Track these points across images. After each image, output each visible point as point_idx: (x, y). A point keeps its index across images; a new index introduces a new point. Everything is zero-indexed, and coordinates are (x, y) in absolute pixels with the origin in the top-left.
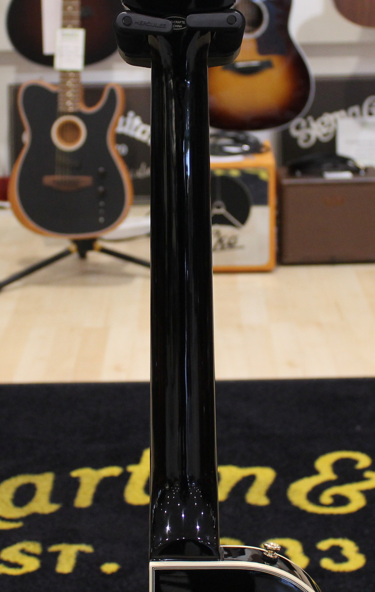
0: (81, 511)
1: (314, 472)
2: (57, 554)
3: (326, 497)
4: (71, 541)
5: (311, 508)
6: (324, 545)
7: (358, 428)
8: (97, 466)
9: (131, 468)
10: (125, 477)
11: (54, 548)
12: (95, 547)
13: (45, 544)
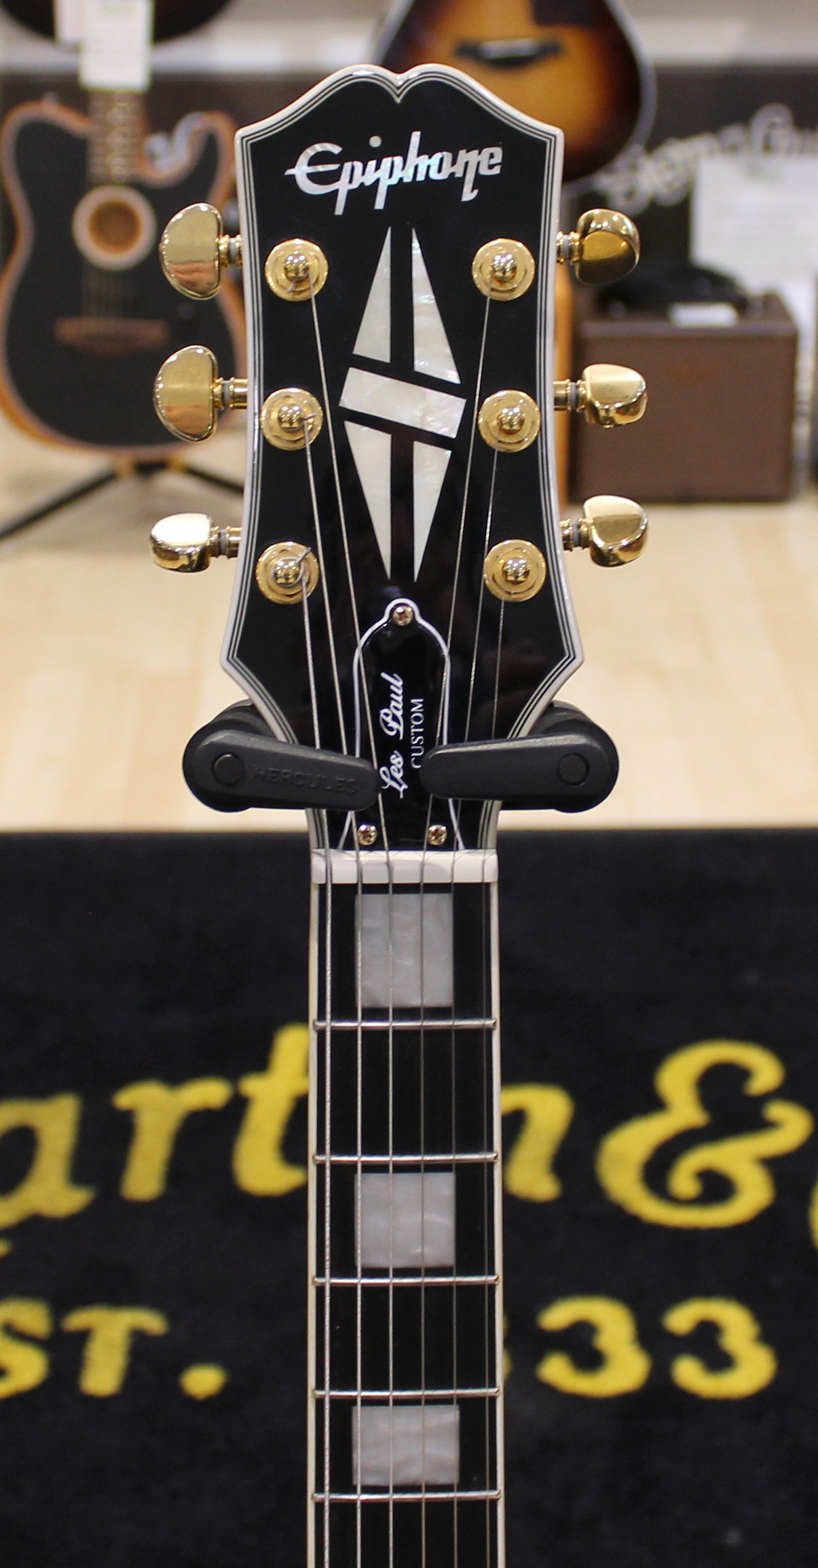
0: (139, 1208)
1: (654, 1104)
2: (82, 1337)
3: (684, 1181)
4: (117, 1298)
5: (652, 1210)
6: (682, 1319)
7: (752, 978)
8: (175, 1077)
9: (253, 1086)
10: (238, 1107)
11: (77, 1320)
12: (172, 1317)
13: (59, 1309)
